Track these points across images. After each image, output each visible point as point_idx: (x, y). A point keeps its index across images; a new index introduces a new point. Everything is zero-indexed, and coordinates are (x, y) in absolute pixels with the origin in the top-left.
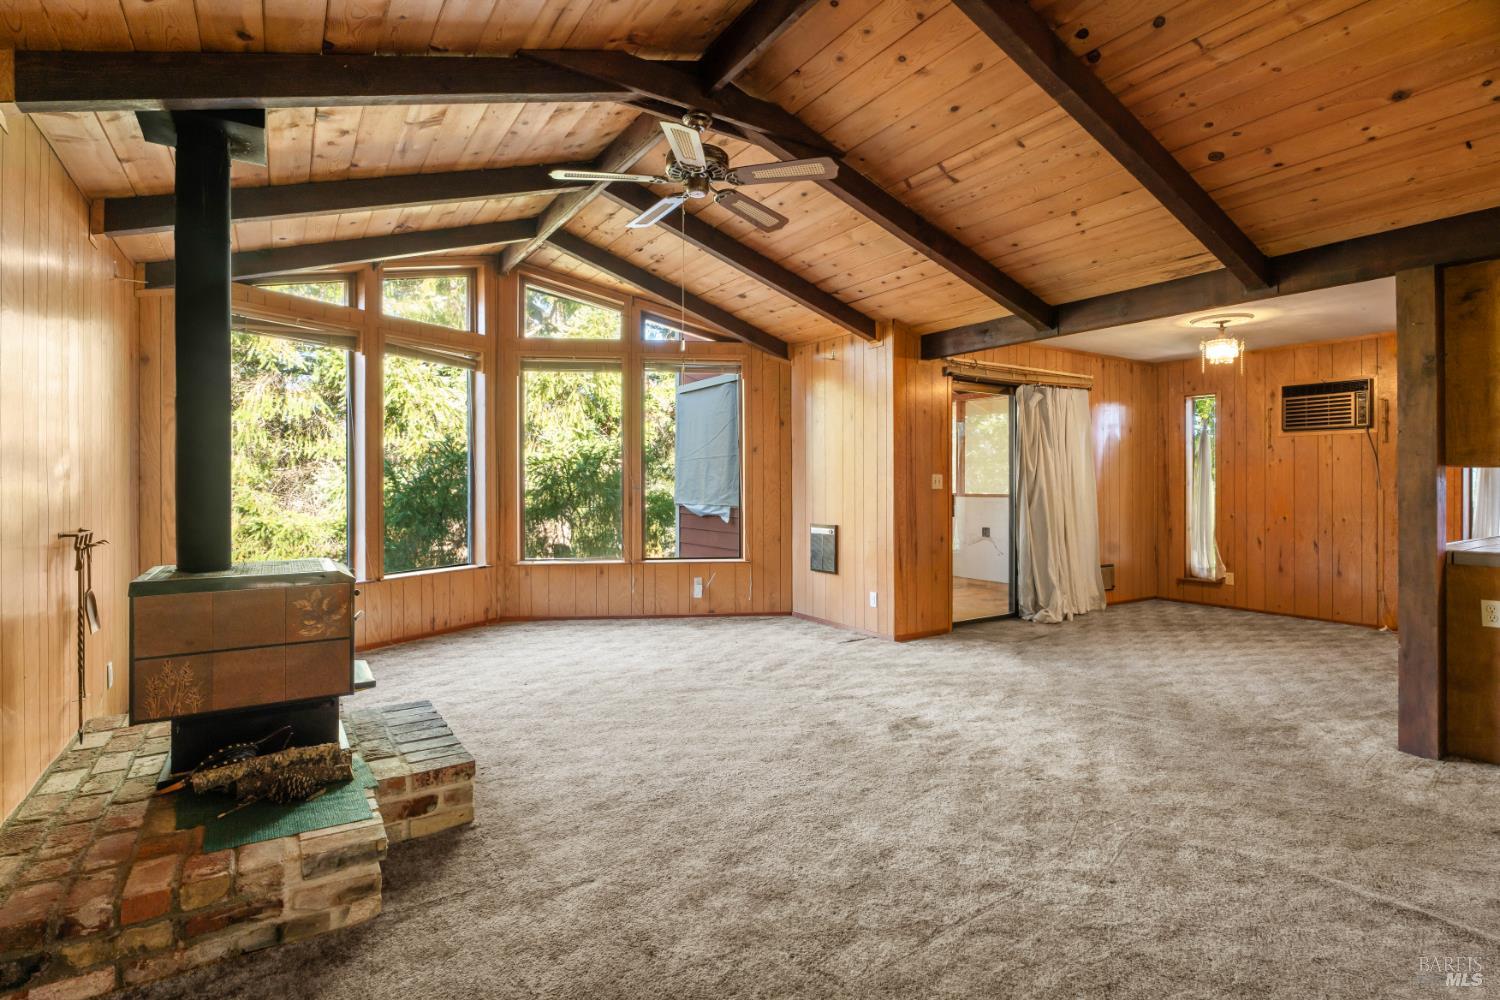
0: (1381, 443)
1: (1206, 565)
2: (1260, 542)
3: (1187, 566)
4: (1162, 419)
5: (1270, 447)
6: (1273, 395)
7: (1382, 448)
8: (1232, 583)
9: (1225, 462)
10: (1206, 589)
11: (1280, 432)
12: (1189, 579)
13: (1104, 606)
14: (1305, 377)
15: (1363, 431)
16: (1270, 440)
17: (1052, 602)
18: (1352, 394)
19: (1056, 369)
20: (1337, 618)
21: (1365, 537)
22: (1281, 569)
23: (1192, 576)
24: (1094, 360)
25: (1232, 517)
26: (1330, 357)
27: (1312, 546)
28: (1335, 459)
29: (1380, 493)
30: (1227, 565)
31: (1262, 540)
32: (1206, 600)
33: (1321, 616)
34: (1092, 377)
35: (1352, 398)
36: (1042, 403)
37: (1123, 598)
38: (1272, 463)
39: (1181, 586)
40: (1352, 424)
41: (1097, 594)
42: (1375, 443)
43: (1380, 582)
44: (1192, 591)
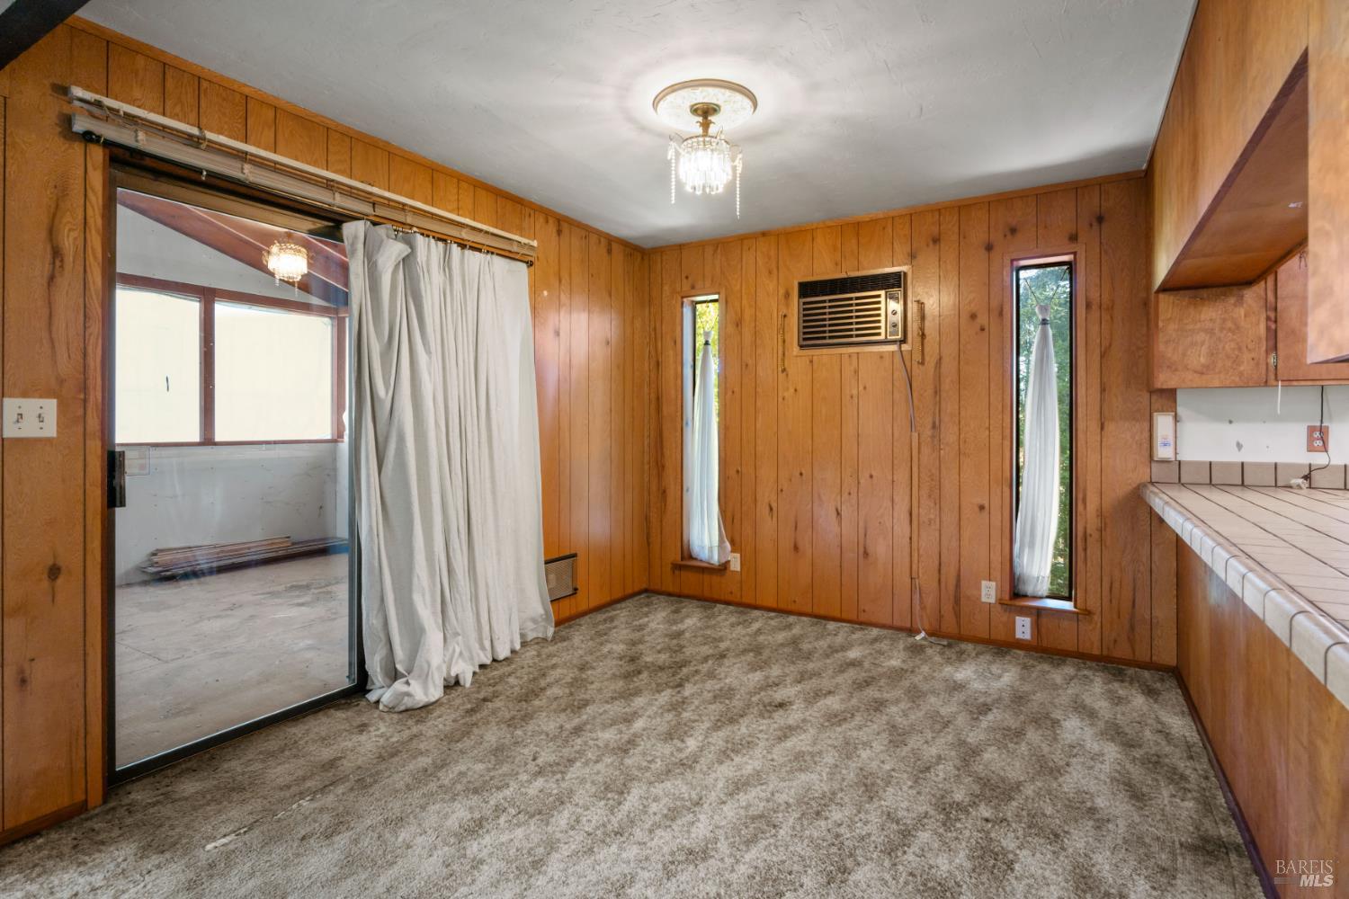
0: (915, 365)
1: (706, 542)
2: (771, 509)
3: (685, 547)
4: (655, 329)
5: (784, 370)
6: (787, 295)
7: (916, 370)
8: (739, 569)
9: (730, 393)
10: (707, 577)
11: (796, 350)
12: (686, 561)
13: (551, 631)
14: (826, 270)
15: (894, 348)
16: (783, 360)
17: (419, 661)
18: (882, 293)
19: (458, 211)
20: (863, 617)
21: (896, 499)
22: (796, 548)
23: (691, 557)
24: (542, 220)
25: (738, 472)
26: (854, 241)
27: (834, 514)
28: (861, 388)
29: (915, 435)
30: (732, 542)
31: (774, 505)
32: (707, 594)
33: (844, 616)
34: (535, 243)
35: (882, 299)
36: (408, 261)
37: (593, 604)
38: (786, 394)
39: (677, 572)
40: (882, 337)
41: (541, 611)
42: (908, 364)
43: (914, 567)
44: (690, 581)
